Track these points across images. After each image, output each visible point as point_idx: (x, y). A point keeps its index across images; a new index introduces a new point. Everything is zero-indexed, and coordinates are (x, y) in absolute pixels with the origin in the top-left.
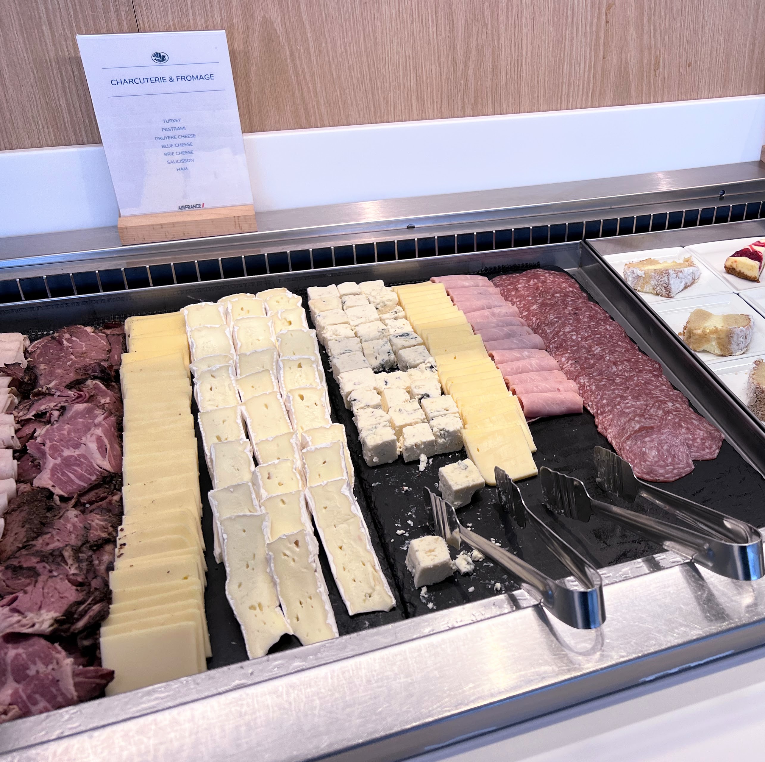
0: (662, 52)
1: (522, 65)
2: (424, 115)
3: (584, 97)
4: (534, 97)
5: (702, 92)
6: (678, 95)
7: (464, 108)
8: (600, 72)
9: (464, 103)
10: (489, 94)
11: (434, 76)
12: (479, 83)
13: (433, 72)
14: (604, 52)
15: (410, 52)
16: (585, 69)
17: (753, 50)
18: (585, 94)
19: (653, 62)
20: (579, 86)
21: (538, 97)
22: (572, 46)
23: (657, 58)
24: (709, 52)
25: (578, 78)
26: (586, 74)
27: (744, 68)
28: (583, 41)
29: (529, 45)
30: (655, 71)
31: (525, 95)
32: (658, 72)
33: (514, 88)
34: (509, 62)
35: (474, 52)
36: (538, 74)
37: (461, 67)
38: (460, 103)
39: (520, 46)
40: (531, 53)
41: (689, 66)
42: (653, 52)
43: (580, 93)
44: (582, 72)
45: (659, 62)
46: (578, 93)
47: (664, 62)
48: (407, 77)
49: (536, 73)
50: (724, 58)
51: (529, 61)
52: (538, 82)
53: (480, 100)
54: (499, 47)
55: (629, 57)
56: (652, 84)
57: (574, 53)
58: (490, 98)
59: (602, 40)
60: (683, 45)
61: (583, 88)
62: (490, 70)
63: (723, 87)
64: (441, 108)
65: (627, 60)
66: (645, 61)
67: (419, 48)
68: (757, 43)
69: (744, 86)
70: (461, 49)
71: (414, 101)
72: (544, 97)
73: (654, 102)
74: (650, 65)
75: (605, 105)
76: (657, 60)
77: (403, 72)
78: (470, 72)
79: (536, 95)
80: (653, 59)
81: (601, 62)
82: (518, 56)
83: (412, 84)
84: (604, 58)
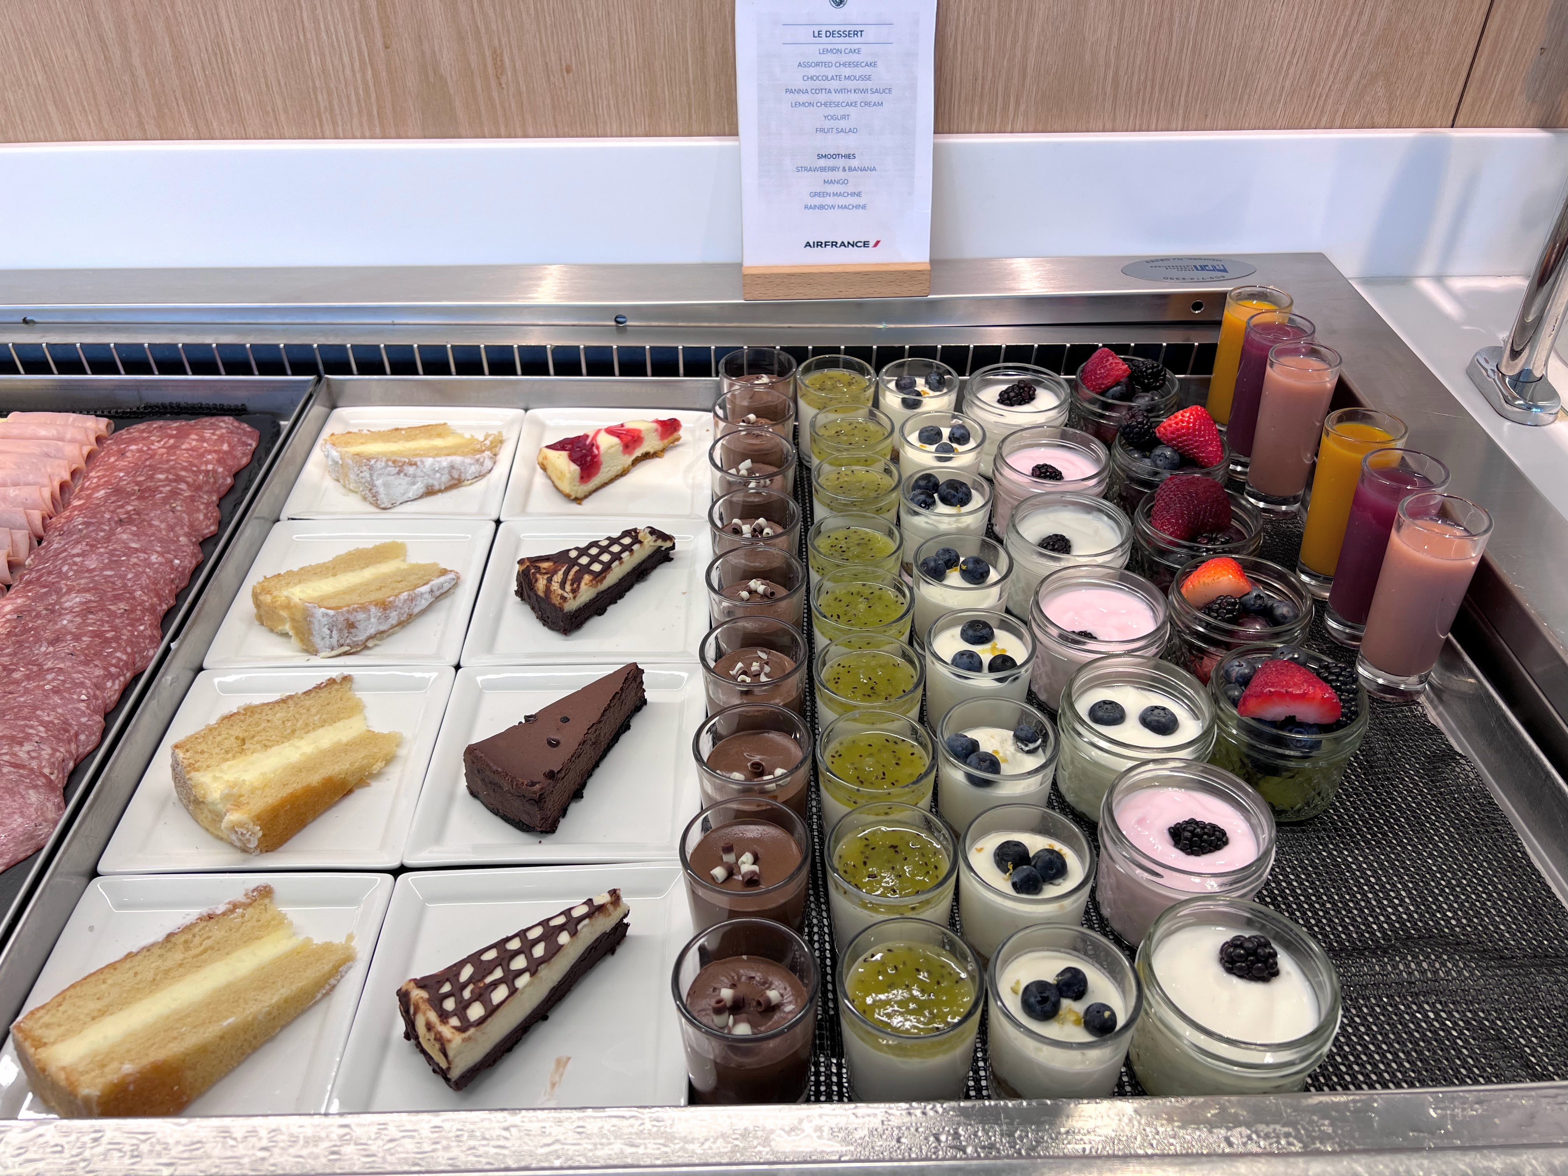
0: (504, 41)
1: (228, 53)
2: (74, 132)
3: (365, 118)
4: (267, 113)
5: (605, 123)
6: (556, 126)
7: (141, 124)
8: (384, 74)
9: (139, 115)
10: (181, 102)
11: (74, 67)
12: (157, 82)
13: (70, 59)
14: (384, 36)
15: (21, 23)
16: (352, 65)
17: (703, 49)
18: (365, 112)
19: (489, 61)
20: (348, 97)
21: (273, 110)
22: (316, 22)
23: (495, 52)
24: (606, 47)
25: (343, 82)
26: (358, 76)
27: (688, 81)
28: (336, 11)
29: (232, 15)
30: (498, 78)
31: (248, 107)
32: (503, 81)
33: (225, 93)
34: (203, 47)
35: (132, 27)
36: (264, 71)
37: (116, 52)
38: (133, 115)
39: (216, 17)
40: (241, 31)
41: (568, 71)
42: (485, 40)
43: (355, 110)
44: (348, 72)
45: (502, 61)
46: (350, 110)
47: (513, 60)
48: (27, 65)
49: (260, 69)
50: (641, 60)
51: (239, 45)
52: (267, 84)
53: (166, 110)
54: (176, 19)
55: (437, 49)
56: (497, 102)
57: (324, 34)
58: (184, 109)
59: (374, 12)
60: (546, 30)
61: (358, 101)
62: (170, 58)
63: (650, 116)
64: (100, 121)
65: (434, 52)
66: (473, 58)
67: (34, 16)
68: (710, 33)
69: (694, 117)
70: (107, 18)
71: (51, 108)
72: (286, 111)
73: (509, 136)
74: (485, 65)
75: (409, 134)
76: (497, 56)
77: (19, 58)
78: (136, 61)
79: (269, 108)
80: (488, 53)
81: (382, 54)
82: (217, 34)
83: (39, 78)
84: (387, 47)
